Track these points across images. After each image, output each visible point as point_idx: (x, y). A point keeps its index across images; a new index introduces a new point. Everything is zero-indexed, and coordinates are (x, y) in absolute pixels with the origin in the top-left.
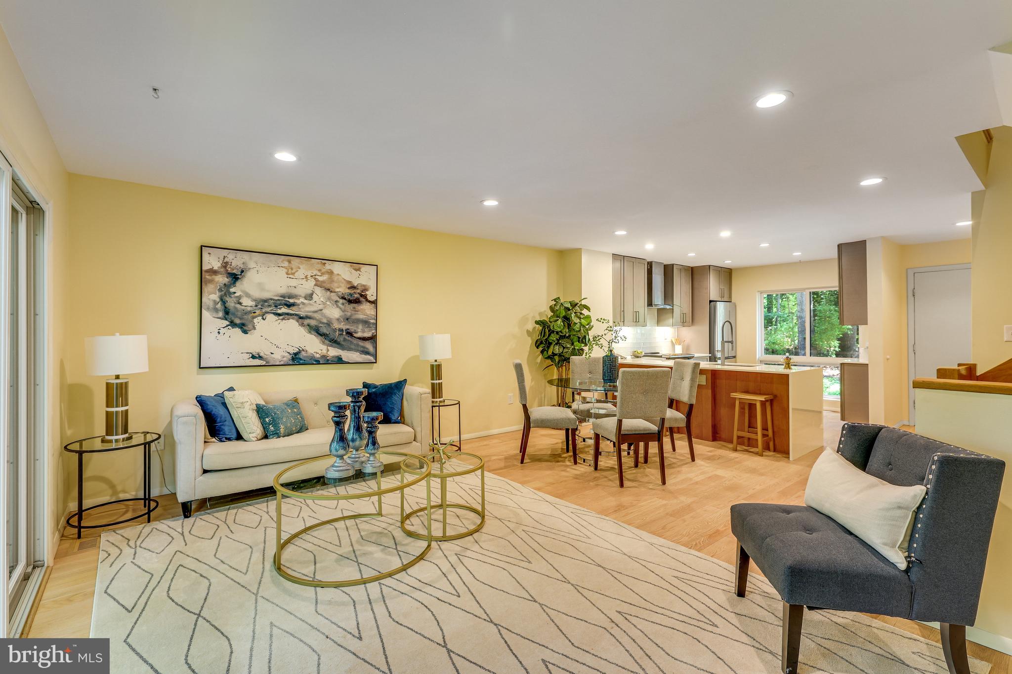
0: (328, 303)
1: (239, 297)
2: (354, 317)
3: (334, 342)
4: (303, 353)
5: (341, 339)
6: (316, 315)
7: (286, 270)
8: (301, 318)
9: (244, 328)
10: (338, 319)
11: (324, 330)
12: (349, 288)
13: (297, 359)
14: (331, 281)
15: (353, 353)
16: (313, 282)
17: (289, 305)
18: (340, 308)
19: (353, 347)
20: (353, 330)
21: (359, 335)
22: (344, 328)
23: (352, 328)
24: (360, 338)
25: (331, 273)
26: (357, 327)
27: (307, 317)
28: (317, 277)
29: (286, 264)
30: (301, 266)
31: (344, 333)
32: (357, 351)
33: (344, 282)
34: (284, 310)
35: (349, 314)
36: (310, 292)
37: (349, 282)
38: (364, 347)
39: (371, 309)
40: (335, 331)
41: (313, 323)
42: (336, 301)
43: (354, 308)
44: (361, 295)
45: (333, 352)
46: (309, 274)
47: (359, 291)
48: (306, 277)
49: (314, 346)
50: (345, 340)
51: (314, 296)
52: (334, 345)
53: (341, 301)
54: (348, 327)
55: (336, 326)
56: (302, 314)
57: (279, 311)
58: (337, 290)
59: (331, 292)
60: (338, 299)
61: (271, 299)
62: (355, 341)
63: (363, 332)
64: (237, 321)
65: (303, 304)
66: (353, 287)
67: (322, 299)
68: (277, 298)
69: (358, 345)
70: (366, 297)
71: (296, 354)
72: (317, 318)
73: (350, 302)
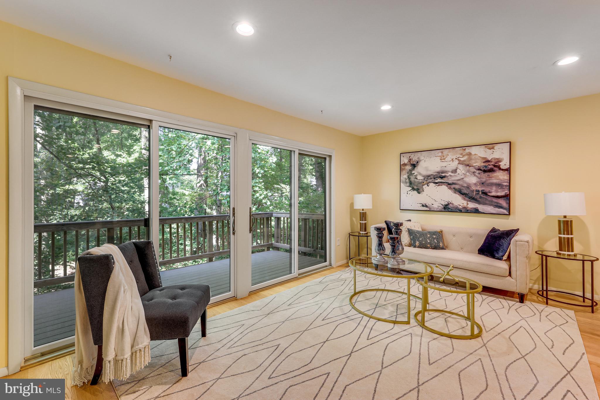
0: (468, 174)
1: (416, 176)
2: (489, 182)
3: (473, 199)
4: (451, 205)
5: (478, 197)
6: (459, 182)
7: (440, 158)
8: (449, 184)
9: (419, 191)
10: (475, 184)
11: (465, 191)
12: (484, 162)
13: (447, 208)
14: (470, 159)
15: (488, 207)
16: (457, 162)
17: (442, 178)
18: (477, 176)
19: (488, 202)
20: (487, 191)
21: (493, 194)
22: (480, 189)
23: (487, 189)
24: (494, 196)
25: (470, 154)
26: (491, 189)
27: (453, 184)
28: (459, 158)
29: (440, 154)
30: (449, 154)
31: (480, 193)
32: (491, 205)
33: (480, 159)
34: (439, 180)
35: (484, 180)
36: (455, 168)
37: (485, 158)
38: (497, 203)
39: (504, 175)
40: (473, 191)
41: (457, 187)
42: (474, 172)
43: (489, 175)
44: (495, 166)
45: (472, 205)
46: (454, 157)
47: (492, 163)
48: (452, 160)
49: (458, 201)
50: (481, 197)
51: (458, 170)
52: (472, 200)
53: (478, 172)
54: (483, 189)
55: (474, 188)
56: (450, 182)
57: (436, 181)
58: (474, 165)
59: (470, 166)
60: (476, 171)
61: (432, 175)
62: (489, 199)
63: (497, 192)
64: (415, 187)
65: (450, 176)
66: (488, 161)
67: (463, 172)
68: (435, 174)
69: (492, 201)
70: (500, 167)
71: (446, 205)
72: (460, 184)
73: (485, 171)
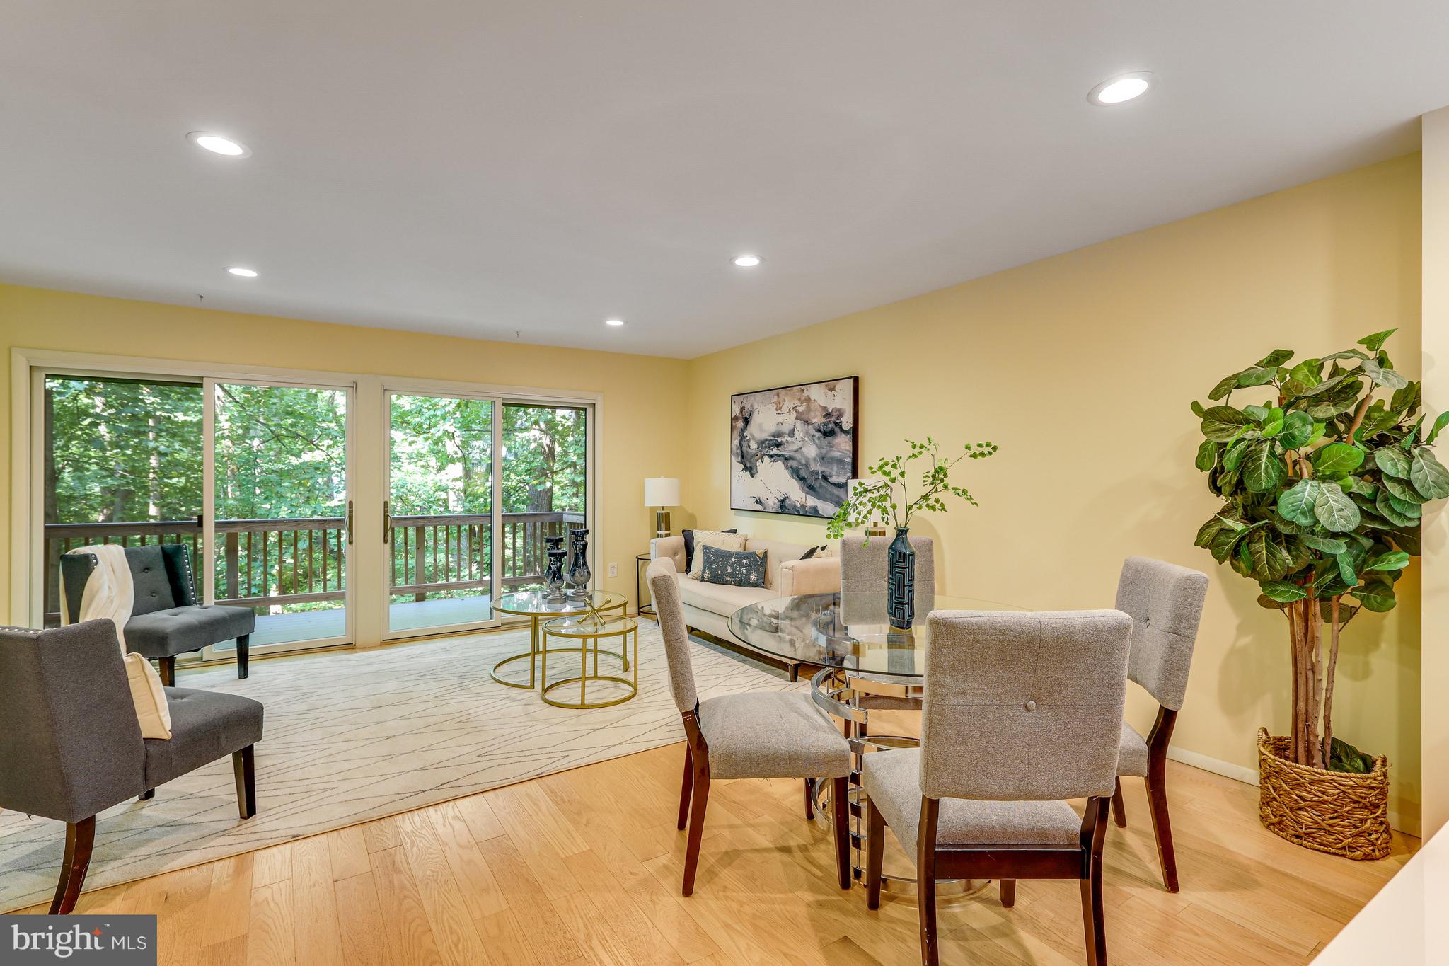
0: (806, 439)
1: (749, 441)
2: (829, 455)
3: (811, 489)
4: (787, 500)
5: (817, 485)
6: (796, 455)
7: (775, 406)
8: (786, 459)
9: (750, 470)
10: (814, 459)
11: (803, 473)
12: (824, 416)
13: (785, 508)
14: (809, 410)
15: (828, 505)
16: (794, 415)
17: (778, 445)
18: (816, 444)
19: (828, 496)
20: (828, 473)
21: (835, 479)
22: (820, 470)
23: (827, 470)
24: (835, 484)
25: (808, 400)
26: (832, 469)
27: (790, 458)
28: (797, 408)
29: (775, 399)
30: (785, 399)
31: (820, 477)
32: (832, 501)
33: (820, 409)
34: (774, 451)
35: (824, 451)
36: (792, 427)
37: (825, 408)
38: (839, 497)
39: (846, 442)
40: (812, 473)
41: (794, 464)
42: (813, 436)
43: (829, 443)
44: (836, 424)
45: (811, 502)
46: (792, 406)
47: (833, 419)
48: (790, 410)
49: (796, 492)
50: (821, 486)
51: (796, 432)
52: (811, 492)
53: (817, 435)
54: (823, 469)
55: (813, 467)
56: (787, 454)
57: (772, 453)
58: (814, 421)
59: (809, 424)
60: (815, 433)
61: (767, 440)
62: (831, 488)
63: (838, 475)
64: (748, 465)
65: (787, 442)
66: (828, 415)
67: (801, 435)
68: (770, 438)
69: (832, 494)
70: (841, 426)
71: (783, 501)
72: (798, 458)
73: (825, 434)
